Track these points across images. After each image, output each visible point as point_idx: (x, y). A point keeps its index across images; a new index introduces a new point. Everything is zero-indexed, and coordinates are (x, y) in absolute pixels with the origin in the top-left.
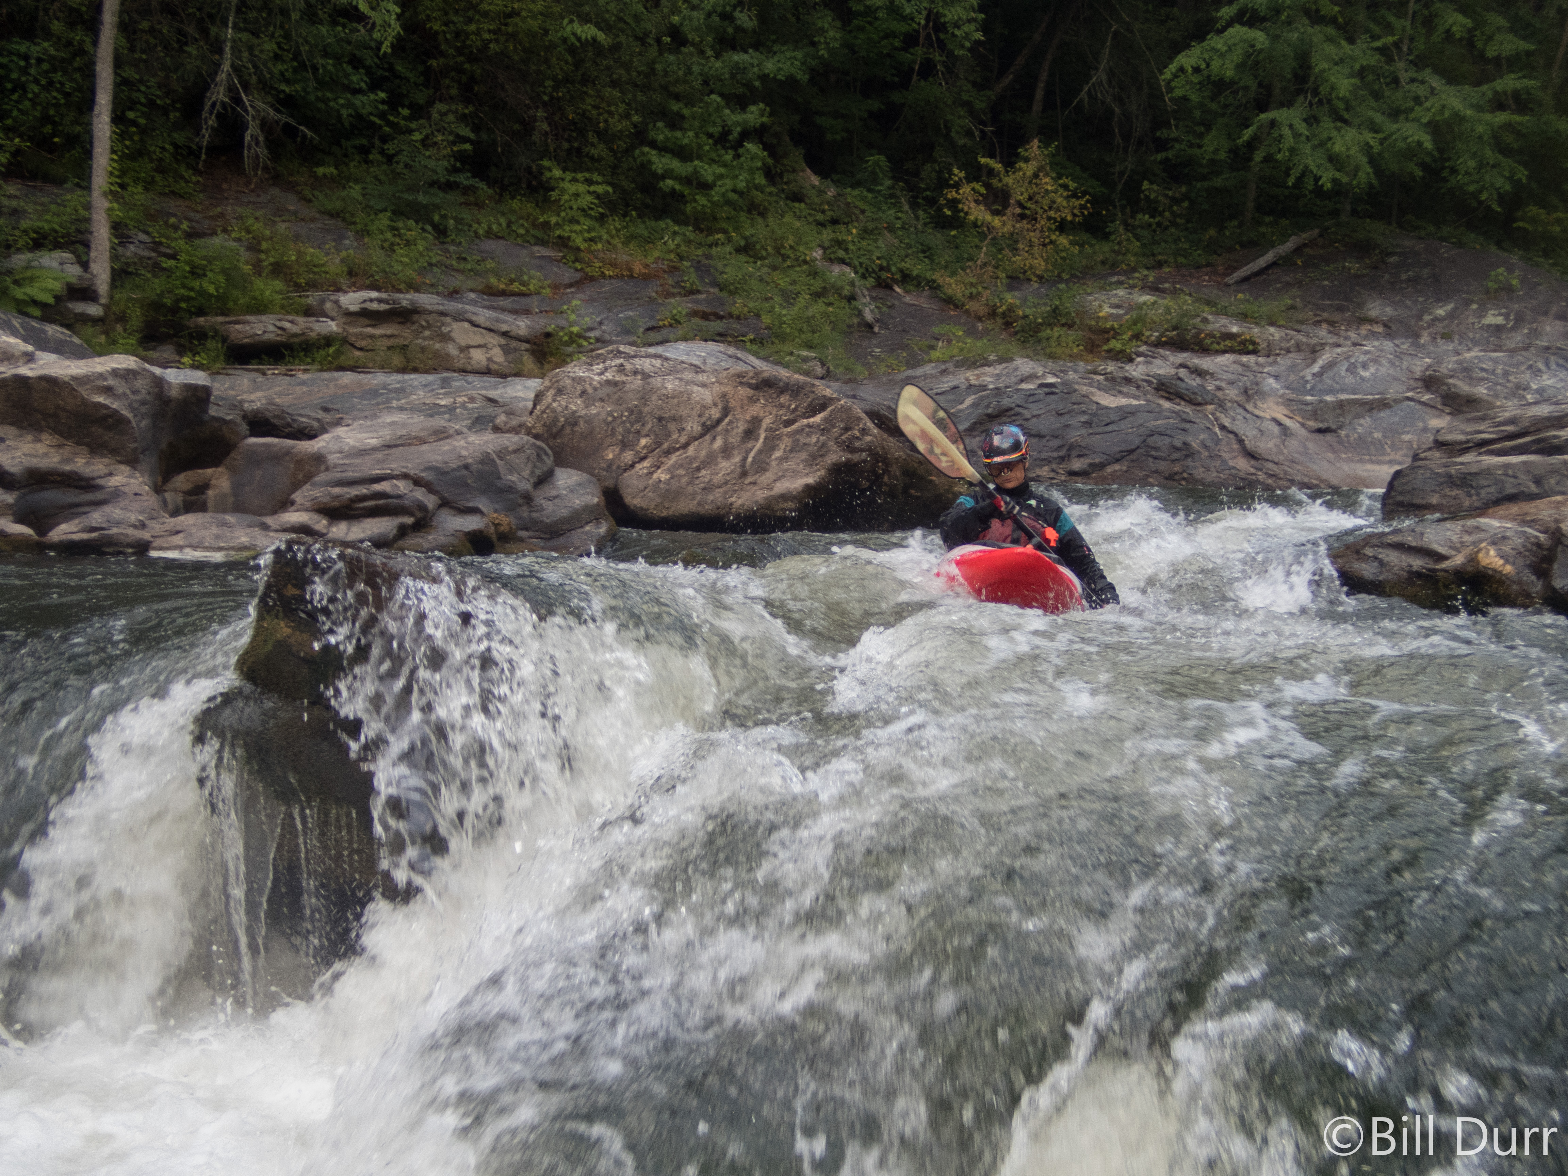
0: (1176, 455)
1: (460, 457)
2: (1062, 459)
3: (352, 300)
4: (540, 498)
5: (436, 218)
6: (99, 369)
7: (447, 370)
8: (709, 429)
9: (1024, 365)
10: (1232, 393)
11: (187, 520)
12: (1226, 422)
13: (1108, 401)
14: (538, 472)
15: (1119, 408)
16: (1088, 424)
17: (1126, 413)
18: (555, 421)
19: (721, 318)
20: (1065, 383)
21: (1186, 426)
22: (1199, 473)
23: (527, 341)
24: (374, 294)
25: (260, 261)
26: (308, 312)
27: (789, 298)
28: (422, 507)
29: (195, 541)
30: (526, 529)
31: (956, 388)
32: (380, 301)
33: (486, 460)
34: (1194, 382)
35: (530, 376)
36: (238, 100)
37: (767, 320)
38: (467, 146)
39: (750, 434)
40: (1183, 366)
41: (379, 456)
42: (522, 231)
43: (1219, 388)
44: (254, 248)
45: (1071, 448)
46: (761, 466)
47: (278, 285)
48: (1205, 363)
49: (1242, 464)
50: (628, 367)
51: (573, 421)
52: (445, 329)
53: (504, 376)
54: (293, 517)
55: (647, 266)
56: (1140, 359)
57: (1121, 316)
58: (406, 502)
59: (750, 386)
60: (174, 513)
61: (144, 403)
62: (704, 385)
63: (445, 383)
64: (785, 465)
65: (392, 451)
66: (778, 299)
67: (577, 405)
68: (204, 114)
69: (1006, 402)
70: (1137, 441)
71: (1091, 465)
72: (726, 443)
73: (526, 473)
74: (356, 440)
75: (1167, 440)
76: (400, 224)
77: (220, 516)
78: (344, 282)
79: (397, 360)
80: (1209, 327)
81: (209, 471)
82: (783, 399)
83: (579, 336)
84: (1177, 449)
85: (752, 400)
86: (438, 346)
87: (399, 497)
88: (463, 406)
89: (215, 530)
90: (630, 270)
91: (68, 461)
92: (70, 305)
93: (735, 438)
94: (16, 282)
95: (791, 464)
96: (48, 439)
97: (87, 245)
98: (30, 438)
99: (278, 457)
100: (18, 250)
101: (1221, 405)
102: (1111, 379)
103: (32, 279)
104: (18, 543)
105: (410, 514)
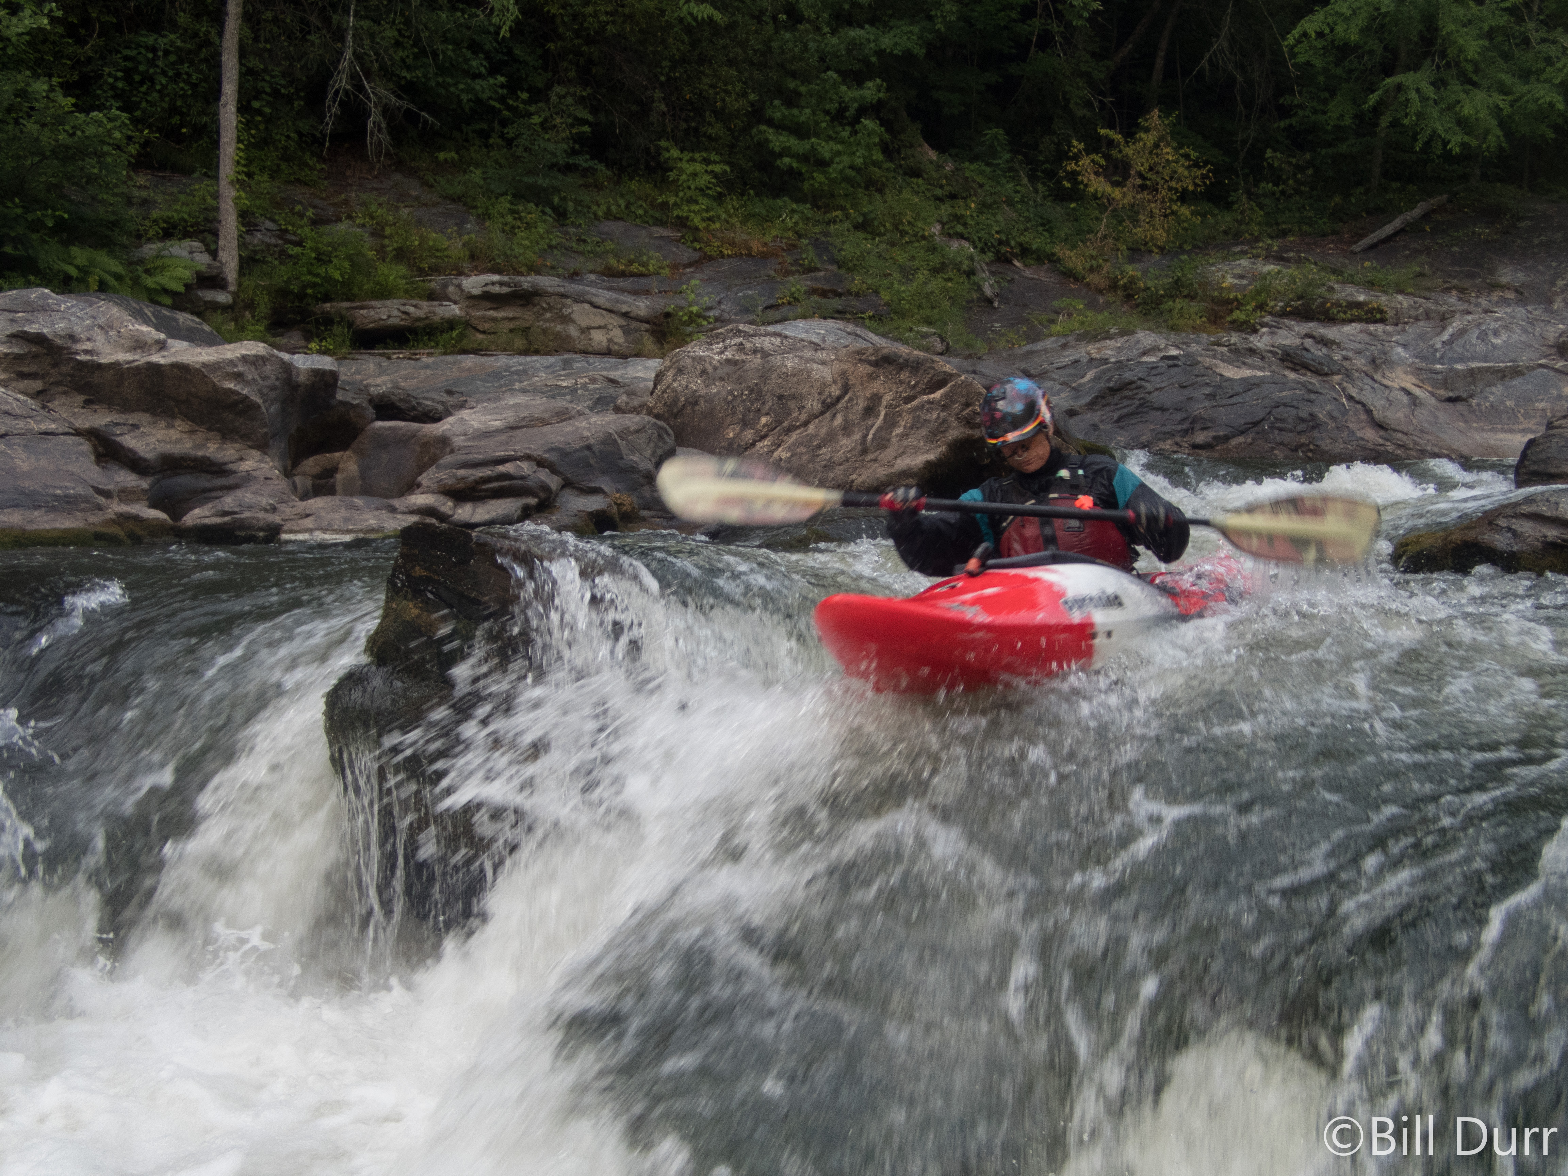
0: (1301, 427)
1: (582, 437)
2: (1185, 432)
3: (474, 283)
5: (556, 200)
6: (229, 355)
7: (569, 351)
8: (829, 406)
9: (1146, 338)
10: (1359, 362)
11: (317, 503)
12: (1354, 392)
13: (1232, 372)
14: (659, 452)
15: (1243, 380)
16: (1211, 396)
17: (1250, 385)
18: (676, 401)
19: (840, 295)
20: (1188, 355)
21: (1312, 396)
22: (1326, 444)
23: (647, 322)
24: (496, 278)
25: (383, 246)
26: (431, 296)
27: (908, 274)
28: (545, 488)
29: (324, 524)
30: (649, 509)
31: (1077, 362)
32: (501, 284)
33: (608, 440)
34: (1320, 352)
35: (650, 356)
36: (360, 88)
37: (885, 296)
38: (586, 129)
39: (870, 411)
40: (1308, 336)
41: (503, 437)
42: (640, 212)
43: (1346, 358)
44: (379, 233)
45: (1195, 420)
46: (881, 443)
47: (402, 269)
48: (1331, 332)
49: (1370, 435)
50: (748, 345)
51: (694, 401)
52: (566, 311)
53: (624, 357)
54: (420, 499)
55: (765, 244)
56: (1264, 330)
57: (1245, 286)
58: (529, 483)
59: (870, 363)
60: (304, 497)
61: (273, 388)
62: (823, 363)
63: (567, 364)
64: (905, 443)
65: (516, 432)
66: (897, 276)
67: (697, 385)
68: (328, 102)
69: (1128, 375)
70: (1263, 413)
71: (1215, 438)
72: (846, 420)
73: (648, 453)
74: (480, 422)
75: (1293, 411)
76: (520, 208)
77: (348, 499)
78: (466, 266)
79: (519, 342)
80: (1336, 296)
81: (337, 455)
82: (903, 376)
83: (699, 315)
84: (1303, 420)
85: (872, 377)
86: (559, 328)
87: (523, 478)
88: (584, 387)
89: (343, 513)
90: (749, 249)
91: (201, 446)
92: (200, 293)
93: (855, 415)
94: (147, 271)
95: (912, 441)
96: (181, 425)
97: (216, 234)
98: (163, 424)
99: (404, 440)
100: (149, 240)
101: (1348, 375)
102: (1235, 351)
103: (163, 268)
104: (154, 528)
105: (534, 495)
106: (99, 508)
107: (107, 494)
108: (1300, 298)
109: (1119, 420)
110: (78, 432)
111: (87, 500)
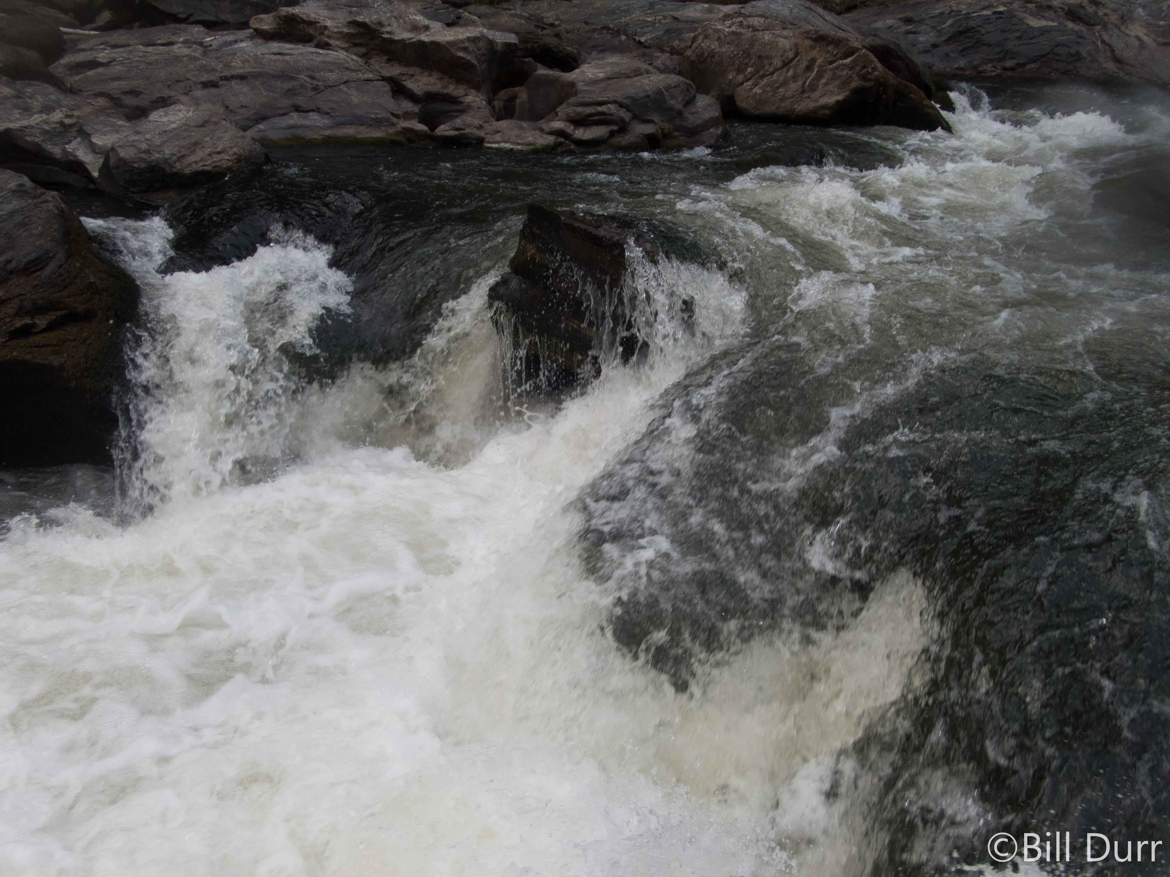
0: (1071, 59)
1: (645, 91)
2: (1000, 60)
4: (687, 115)
8: (786, 64)
10: (1114, 18)
11: (503, 124)
12: (1106, 38)
13: (1034, 23)
14: (687, 98)
15: (1040, 28)
16: (1019, 38)
17: (1044, 31)
18: (702, 55)
20: (1010, 11)
21: (1080, 40)
22: (1083, 71)
28: (623, 120)
29: (506, 139)
30: (678, 131)
31: (942, 13)
33: (659, 92)
39: (809, 68)
41: (602, 85)
43: (1106, 15)
45: (1007, 52)
46: (813, 87)
49: (1111, 66)
50: (745, 23)
51: (712, 55)
54: (557, 125)
58: (614, 118)
59: (812, 39)
60: (498, 119)
61: (483, 55)
62: (786, 38)
63: (651, 6)
64: (827, 88)
65: (612, 82)
67: (715, 46)
69: (972, 24)
70: (1048, 49)
71: (1017, 64)
72: (795, 73)
73: (680, 99)
74: (593, 74)
75: (1067, 49)
77: (519, 122)
81: (517, 89)
82: (830, 48)
84: (1071, 55)
85: (812, 48)
87: (611, 115)
88: (660, 22)
89: (516, 131)
91: (446, 87)
93: (800, 69)
96: (436, 75)
98: (427, 74)
99: (552, 82)
101: (1105, 26)
104: (421, 135)
105: (617, 124)
106: (394, 124)
107: (397, 116)
109: (963, 50)
110: (384, 79)
111: (387, 120)
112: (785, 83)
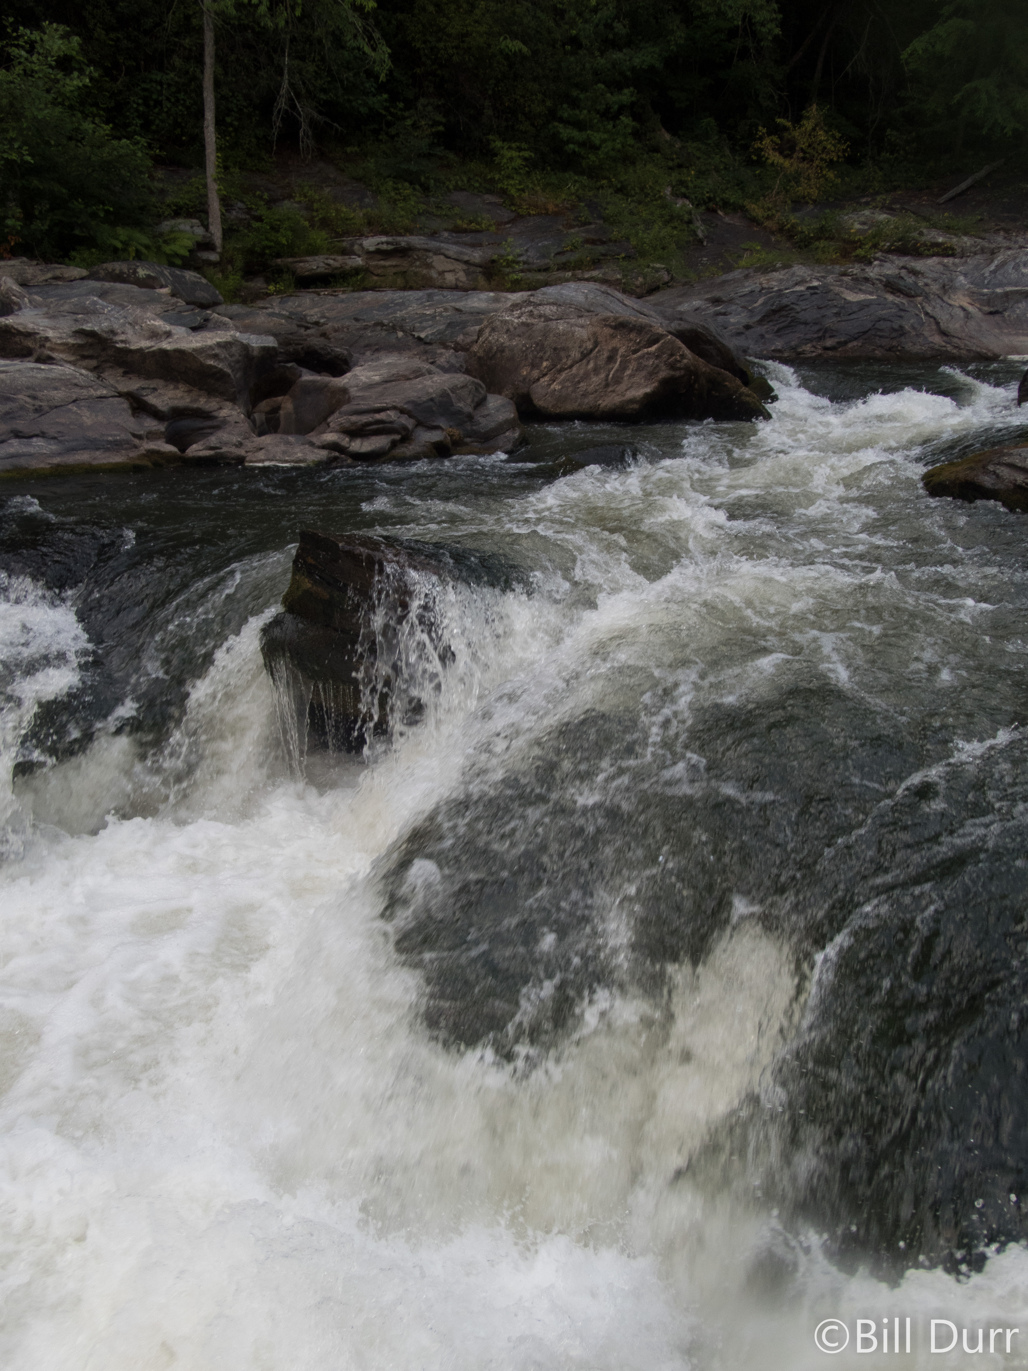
0: (894, 335)
1: (428, 393)
2: (820, 339)
3: (370, 243)
4: (478, 418)
5: (423, 179)
7: (431, 287)
8: (585, 356)
9: (800, 271)
10: (935, 288)
11: (267, 439)
12: (929, 309)
13: (852, 297)
14: (476, 399)
15: (858, 303)
16: (837, 314)
17: (863, 306)
19: (603, 243)
20: (825, 286)
21: (902, 314)
22: (909, 346)
23: (480, 266)
24: (384, 239)
25: (313, 217)
26: (345, 252)
28: (405, 428)
29: (271, 456)
30: (470, 437)
31: (752, 292)
32: (388, 243)
33: (444, 394)
34: (910, 280)
35: (483, 290)
36: (293, 107)
38: (441, 128)
39: (611, 359)
40: (904, 267)
41: (380, 389)
42: (477, 185)
43: (926, 285)
44: (309, 208)
45: (826, 331)
46: (618, 380)
47: (324, 234)
48: (919, 265)
49: (937, 340)
50: (536, 312)
51: (502, 349)
52: (429, 261)
53: (466, 290)
54: (330, 437)
55: (557, 206)
56: (876, 263)
57: (866, 231)
58: (395, 425)
59: (611, 327)
60: (260, 434)
62: (582, 327)
63: (430, 296)
64: (633, 380)
65: (388, 385)
67: (504, 339)
68: (274, 118)
69: (785, 301)
70: (869, 325)
71: (838, 343)
72: (596, 365)
73: (469, 401)
74: (366, 377)
75: (889, 324)
76: (400, 186)
77: (285, 436)
78: (365, 230)
79: (400, 281)
80: (923, 239)
81: (280, 398)
82: (632, 336)
83: (513, 262)
84: (894, 330)
85: (613, 336)
86: (425, 271)
87: (391, 422)
88: (440, 314)
89: (283, 447)
90: (547, 209)
91: (196, 401)
92: (199, 254)
93: (602, 361)
94: (165, 242)
95: (636, 379)
96: (182, 387)
97: (206, 213)
98: (172, 386)
99: (320, 389)
100: (166, 218)
101: (927, 297)
102: (856, 279)
103: (175, 240)
104: (169, 458)
105: (398, 433)
106: (136, 447)
107: (140, 437)
108: (900, 240)
109: (778, 331)
110: (120, 395)
111: (128, 442)
112: (586, 376)
